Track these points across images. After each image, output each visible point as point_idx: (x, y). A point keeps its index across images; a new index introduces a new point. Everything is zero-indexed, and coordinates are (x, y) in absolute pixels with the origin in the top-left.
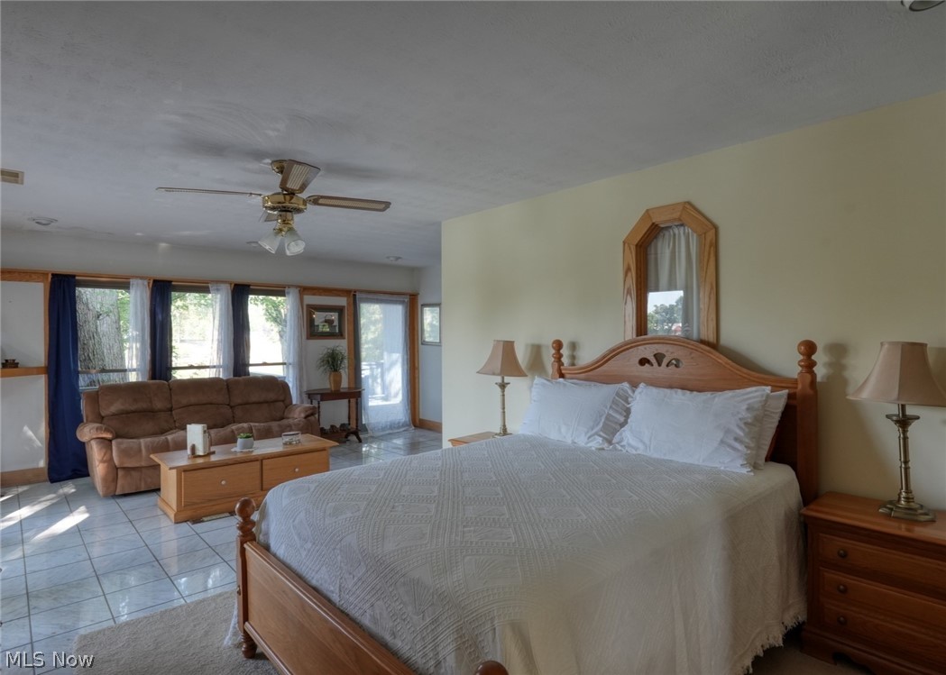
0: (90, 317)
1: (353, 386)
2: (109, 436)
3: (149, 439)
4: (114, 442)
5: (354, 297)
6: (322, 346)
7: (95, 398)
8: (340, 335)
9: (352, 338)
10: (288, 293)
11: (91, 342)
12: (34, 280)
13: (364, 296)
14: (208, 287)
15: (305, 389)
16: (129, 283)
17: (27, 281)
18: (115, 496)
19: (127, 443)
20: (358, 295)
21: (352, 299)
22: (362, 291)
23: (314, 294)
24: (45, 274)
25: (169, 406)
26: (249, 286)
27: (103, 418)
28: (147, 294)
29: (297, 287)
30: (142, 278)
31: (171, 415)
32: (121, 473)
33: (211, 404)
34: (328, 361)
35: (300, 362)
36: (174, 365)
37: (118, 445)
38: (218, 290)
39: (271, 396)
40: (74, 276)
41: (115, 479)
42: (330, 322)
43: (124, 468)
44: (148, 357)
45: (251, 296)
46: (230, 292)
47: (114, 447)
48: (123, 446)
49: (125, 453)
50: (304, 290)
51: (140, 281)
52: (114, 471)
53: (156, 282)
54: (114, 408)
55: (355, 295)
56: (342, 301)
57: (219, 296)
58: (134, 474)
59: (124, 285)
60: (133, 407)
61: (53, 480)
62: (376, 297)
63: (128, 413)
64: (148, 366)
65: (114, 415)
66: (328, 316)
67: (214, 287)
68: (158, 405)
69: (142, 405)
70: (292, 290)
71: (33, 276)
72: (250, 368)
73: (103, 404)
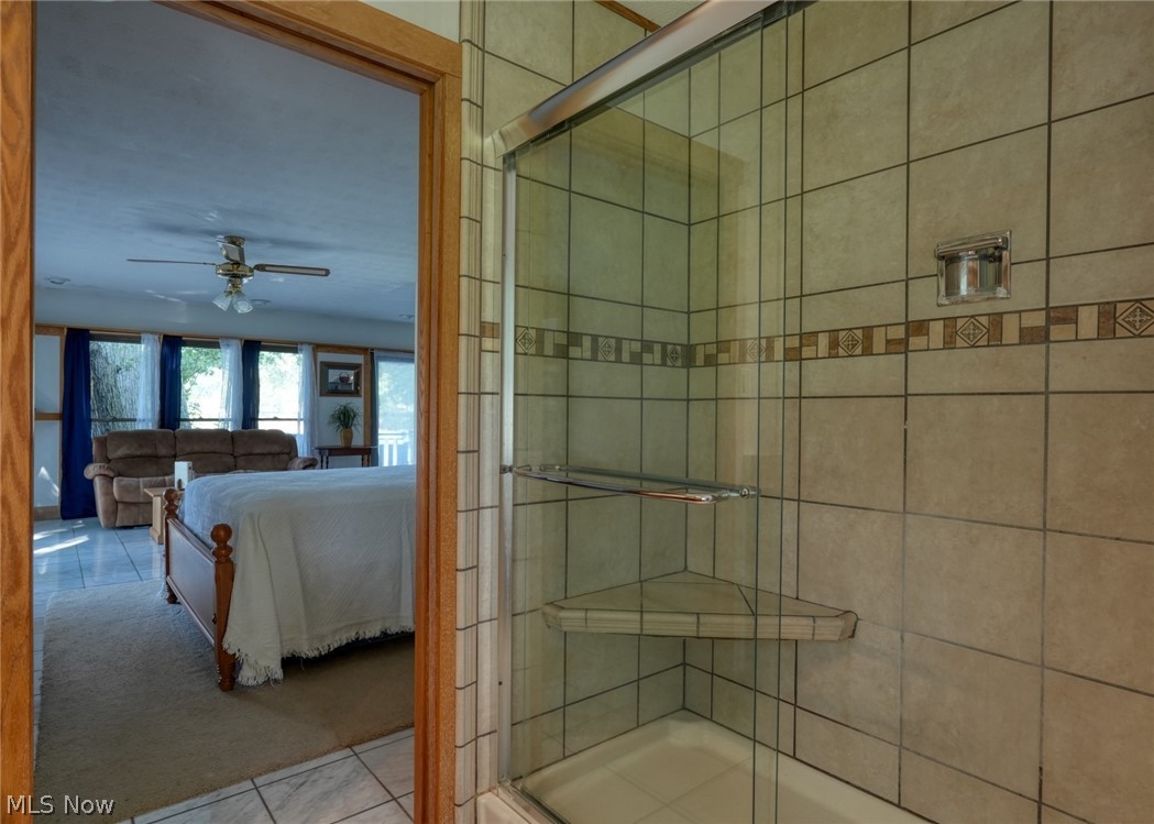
0: (109, 370)
1: (368, 443)
2: (112, 474)
3: (147, 479)
4: (115, 480)
5: (372, 355)
6: (335, 403)
7: (103, 442)
8: (356, 393)
9: (369, 396)
10: (301, 350)
11: (110, 395)
12: (51, 334)
13: (382, 354)
14: (218, 343)
15: (316, 445)
16: (140, 338)
17: (45, 334)
18: (115, 528)
19: (126, 481)
20: (376, 353)
21: (369, 357)
22: (380, 349)
23: (328, 352)
24: (60, 328)
25: (173, 453)
26: (259, 342)
27: (110, 461)
28: (158, 348)
29: (310, 344)
30: (152, 333)
32: (120, 506)
33: (215, 453)
34: (339, 418)
35: (312, 419)
36: (182, 417)
37: (118, 483)
38: (228, 345)
39: (276, 449)
40: (87, 331)
41: (115, 512)
42: (344, 380)
43: (123, 502)
44: (158, 408)
45: (261, 353)
46: (240, 348)
47: (115, 484)
48: (122, 483)
49: (123, 489)
50: (318, 347)
51: (151, 336)
52: (115, 505)
53: (166, 337)
54: (121, 452)
55: (372, 354)
56: (359, 359)
57: (228, 351)
58: (133, 508)
59: (137, 340)
60: (138, 453)
61: (65, 517)
62: (396, 355)
63: (134, 457)
64: (157, 417)
65: (120, 458)
66: (344, 373)
67: (225, 343)
68: (163, 451)
69: (147, 451)
70: (305, 347)
71: (51, 330)
72: (260, 422)
73: (110, 448)
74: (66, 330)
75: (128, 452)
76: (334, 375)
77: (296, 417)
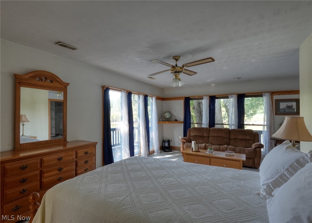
10: (265, 95)
14: (228, 97)
16: (203, 98)
23: (280, 95)
25: (208, 136)
26: (244, 94)
28: (209, 100)
29: (268, 92)
31: (209, 138)
35: (270, 125)
36: (215, 123)
37: (186, 144)
38: (232, 97)
39: (248, 137)
44: (208, 120)
46: (237, 97)
49: (187, 146)
50: (272, 93)
51: (206, 97)
53: (210, 97)
60: (198, 135)
64: (208, 123)
66: (289, 104)
67: (231, 96)
68: (205, 135)
69: (200, 134)
70: (266, 94)
71: (181, 98)
72: (245, 126)
73: (191, 133)
74: (184, 98)
75: (195, 134)
76: (283, 105)
77: (262, 124)
